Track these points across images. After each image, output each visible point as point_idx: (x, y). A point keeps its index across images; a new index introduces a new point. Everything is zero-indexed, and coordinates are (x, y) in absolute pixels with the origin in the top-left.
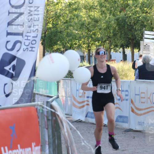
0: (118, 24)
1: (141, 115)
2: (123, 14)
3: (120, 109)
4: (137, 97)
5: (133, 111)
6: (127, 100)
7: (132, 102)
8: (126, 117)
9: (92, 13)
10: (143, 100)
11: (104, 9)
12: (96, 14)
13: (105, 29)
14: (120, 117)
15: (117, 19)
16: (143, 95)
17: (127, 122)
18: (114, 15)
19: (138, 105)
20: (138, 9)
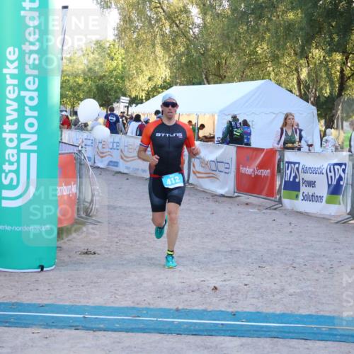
0: (98, 89)
1: (127, 161)
2: (101, 82)
3: (111, 156)
4: (126, 148)
5: (122, 158)
6: (118, 149)
7: (121, 151)
8: (117, 163)
9: (77, 79)
10: (130, 150)
11: (86, 77)
12: (80, 81)
13: (87, 93)
14: (111, 162)
15: (97, 85)
16: (131, 147)
17: (117, 166)
18: (94, 82)
19: (126, 153)
20: (113, 80)
